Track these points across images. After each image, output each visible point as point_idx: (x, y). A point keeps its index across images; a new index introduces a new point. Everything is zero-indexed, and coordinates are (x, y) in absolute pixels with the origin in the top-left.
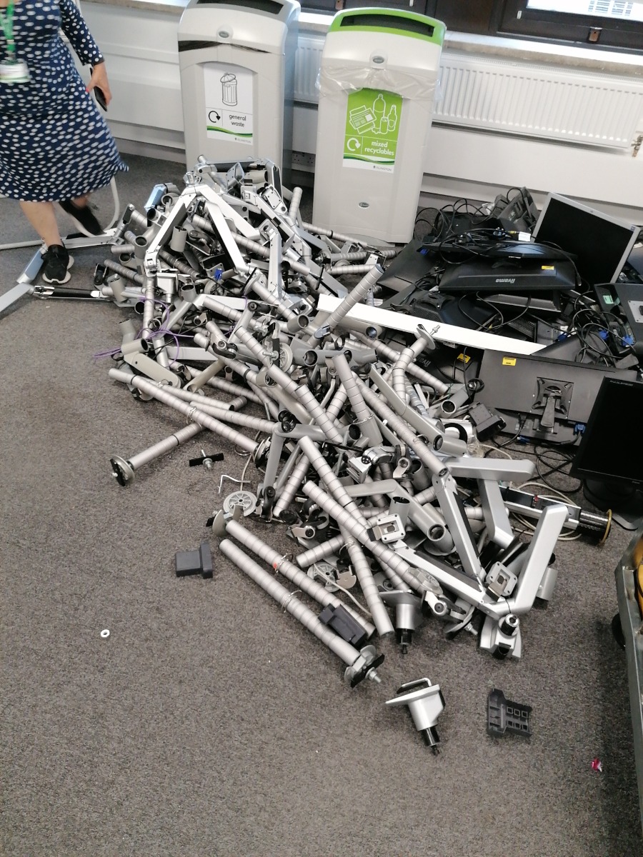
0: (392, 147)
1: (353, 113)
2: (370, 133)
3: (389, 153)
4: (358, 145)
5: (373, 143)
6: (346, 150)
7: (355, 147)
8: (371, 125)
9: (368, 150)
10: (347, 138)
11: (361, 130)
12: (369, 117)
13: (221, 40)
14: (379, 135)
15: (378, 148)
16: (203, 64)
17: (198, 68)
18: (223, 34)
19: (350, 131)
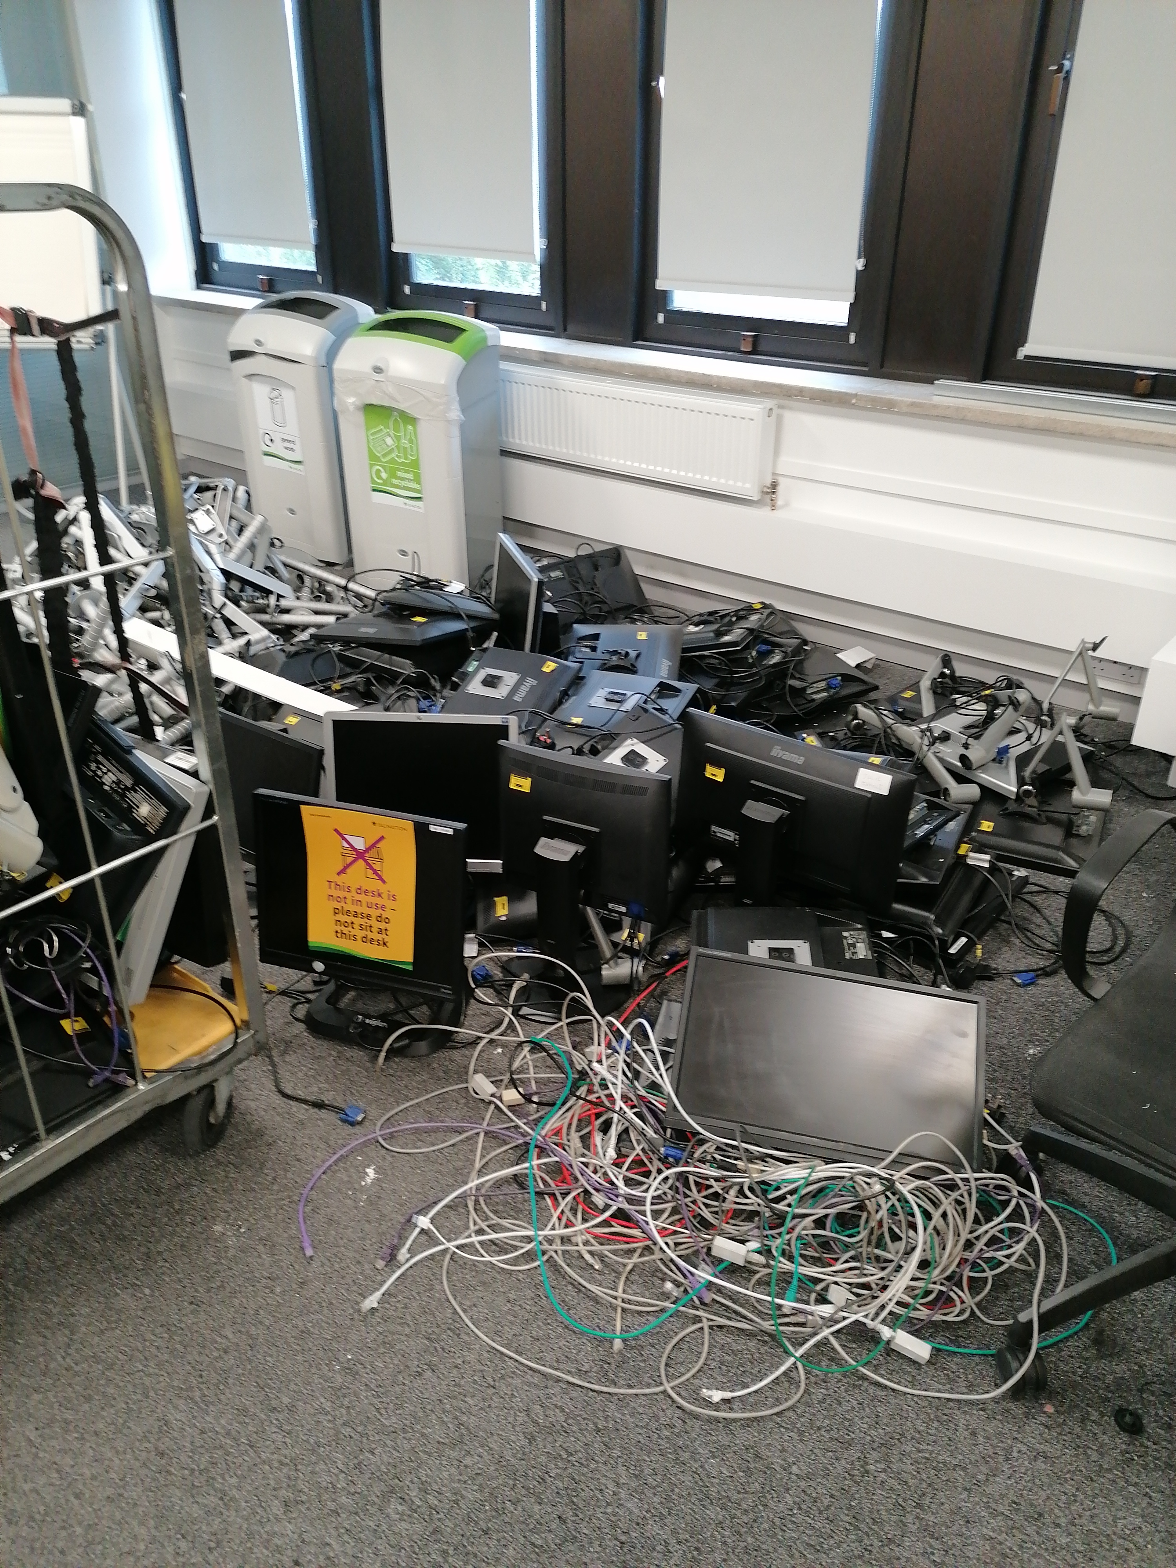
0: (417, 479)
1: (372, 434)
2: (393, 461)
3: (417, 486)
4: (384, 475)
5: (399, 474)
6: (373, 482)
7: (382, 479)
8: (392, 450)
9: (395, 481)
10: (371, 466)
11: (384, 455)
12: (389, 441)
13: (257, 349)
14: (403, 464)
15: (403, 479)
16: (250, 376)
17: (245, 380)
18: (258, 343)
19: (373, 457)
